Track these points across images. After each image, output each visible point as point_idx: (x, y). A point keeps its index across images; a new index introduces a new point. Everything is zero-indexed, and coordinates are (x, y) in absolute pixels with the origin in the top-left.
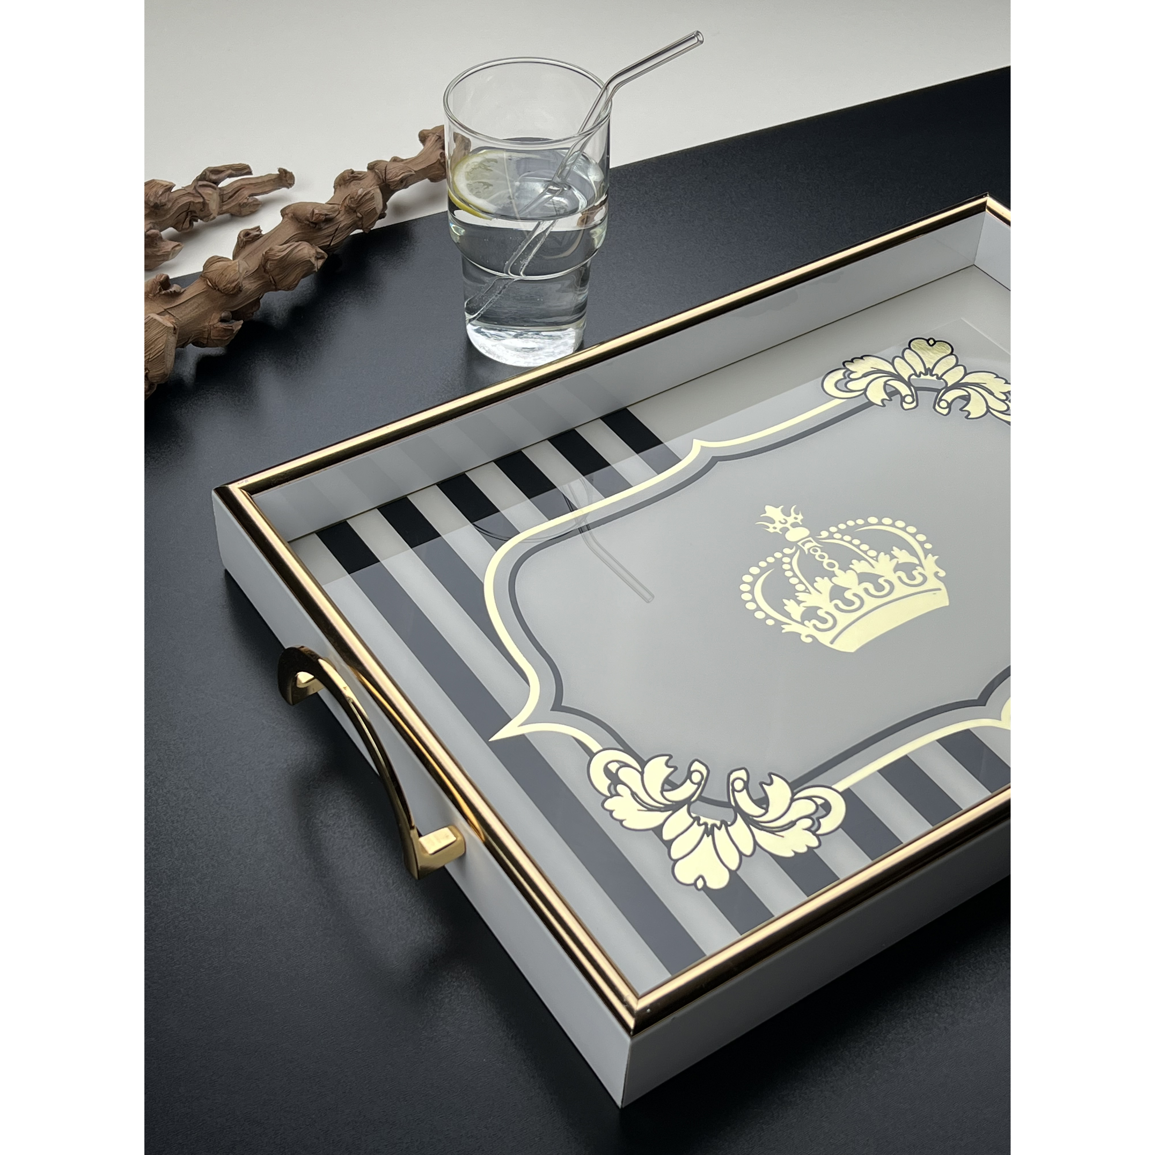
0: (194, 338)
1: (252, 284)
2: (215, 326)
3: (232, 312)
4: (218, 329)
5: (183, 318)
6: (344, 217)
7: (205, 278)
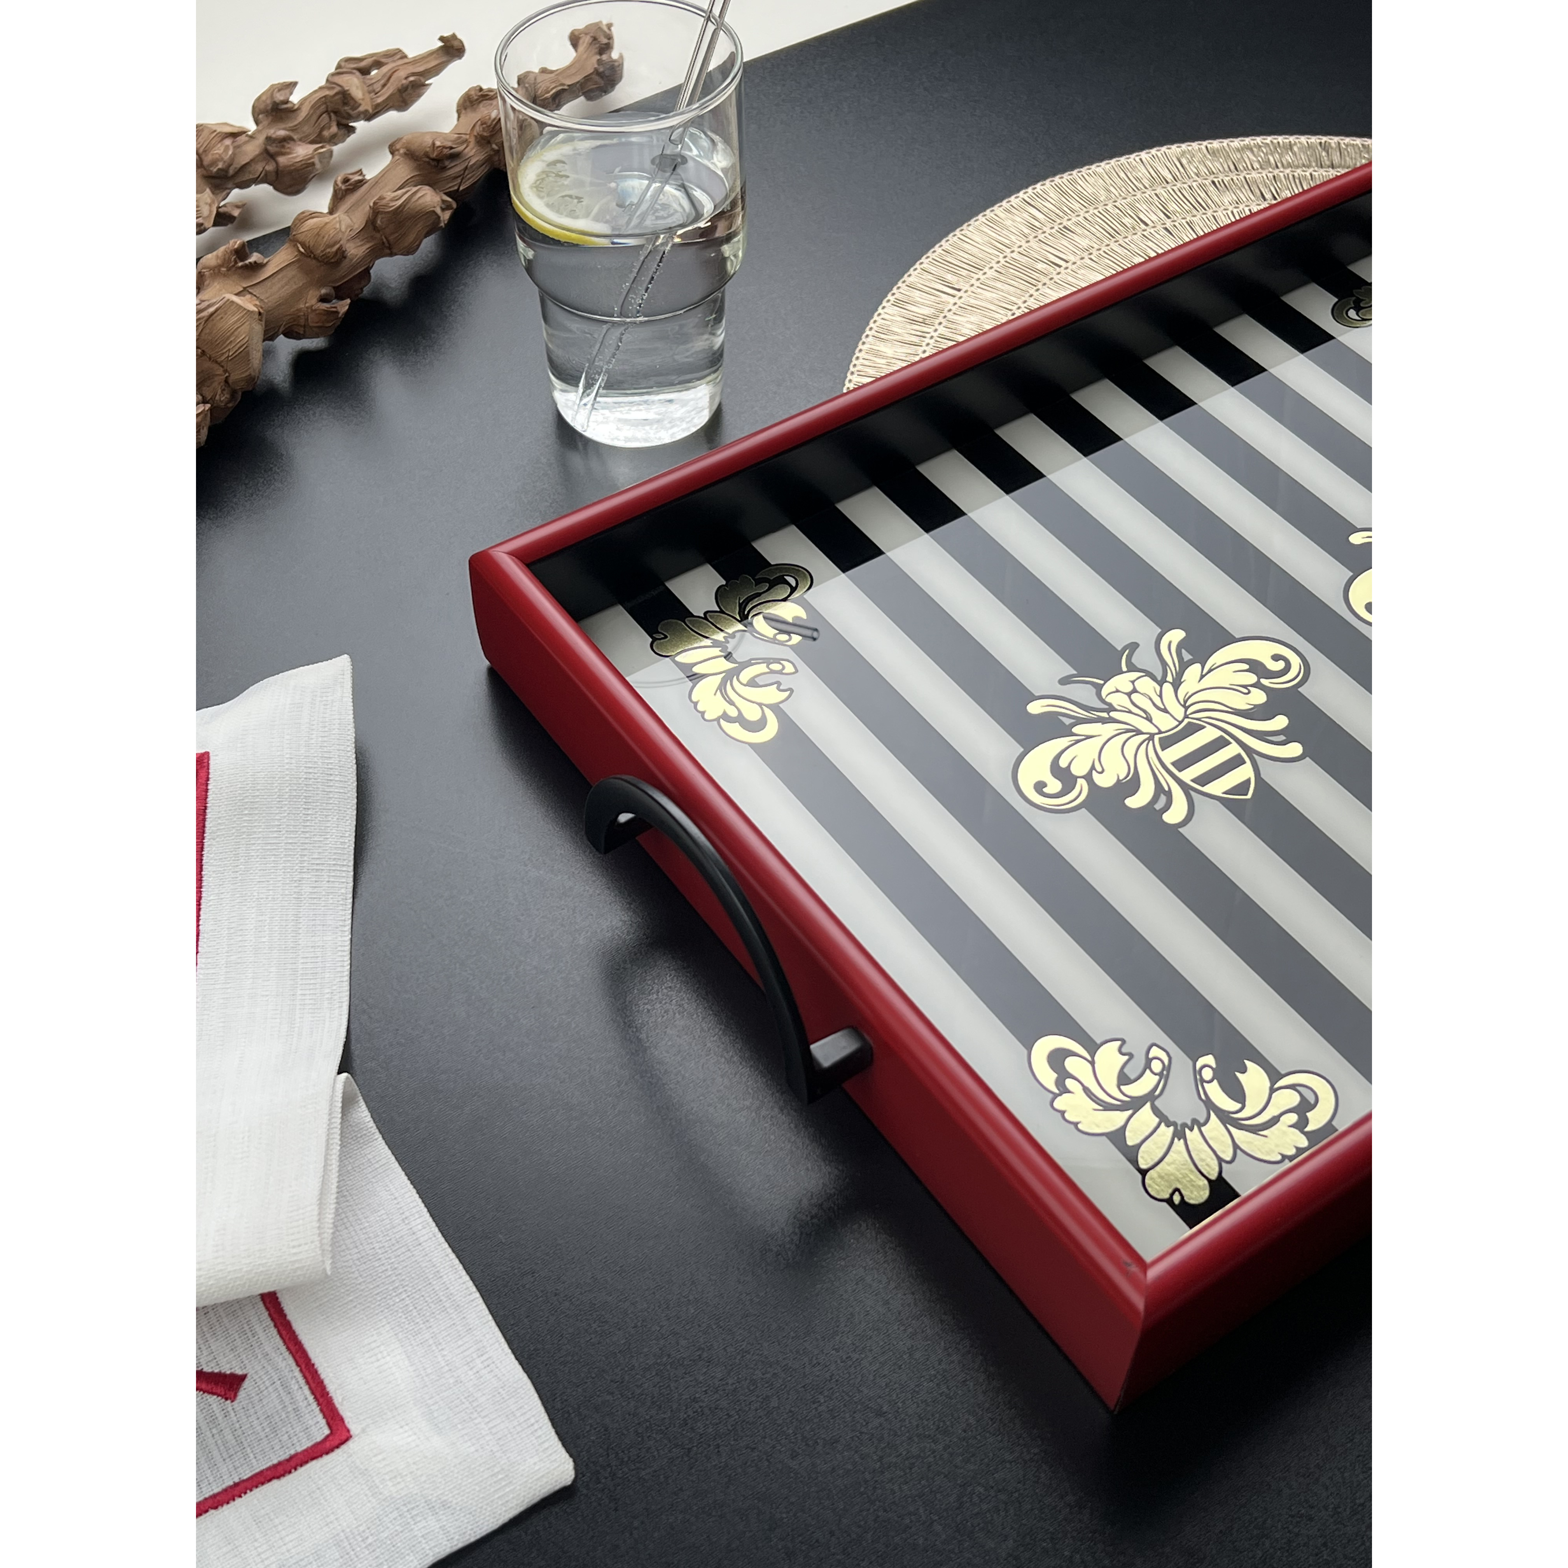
0: (287, 326)
1: (360, 248)
2: (313, 308)
3: (334, 288)
4: (317, 312)
5: (269, 299)
6: (474, 150)
7: (295, 242)
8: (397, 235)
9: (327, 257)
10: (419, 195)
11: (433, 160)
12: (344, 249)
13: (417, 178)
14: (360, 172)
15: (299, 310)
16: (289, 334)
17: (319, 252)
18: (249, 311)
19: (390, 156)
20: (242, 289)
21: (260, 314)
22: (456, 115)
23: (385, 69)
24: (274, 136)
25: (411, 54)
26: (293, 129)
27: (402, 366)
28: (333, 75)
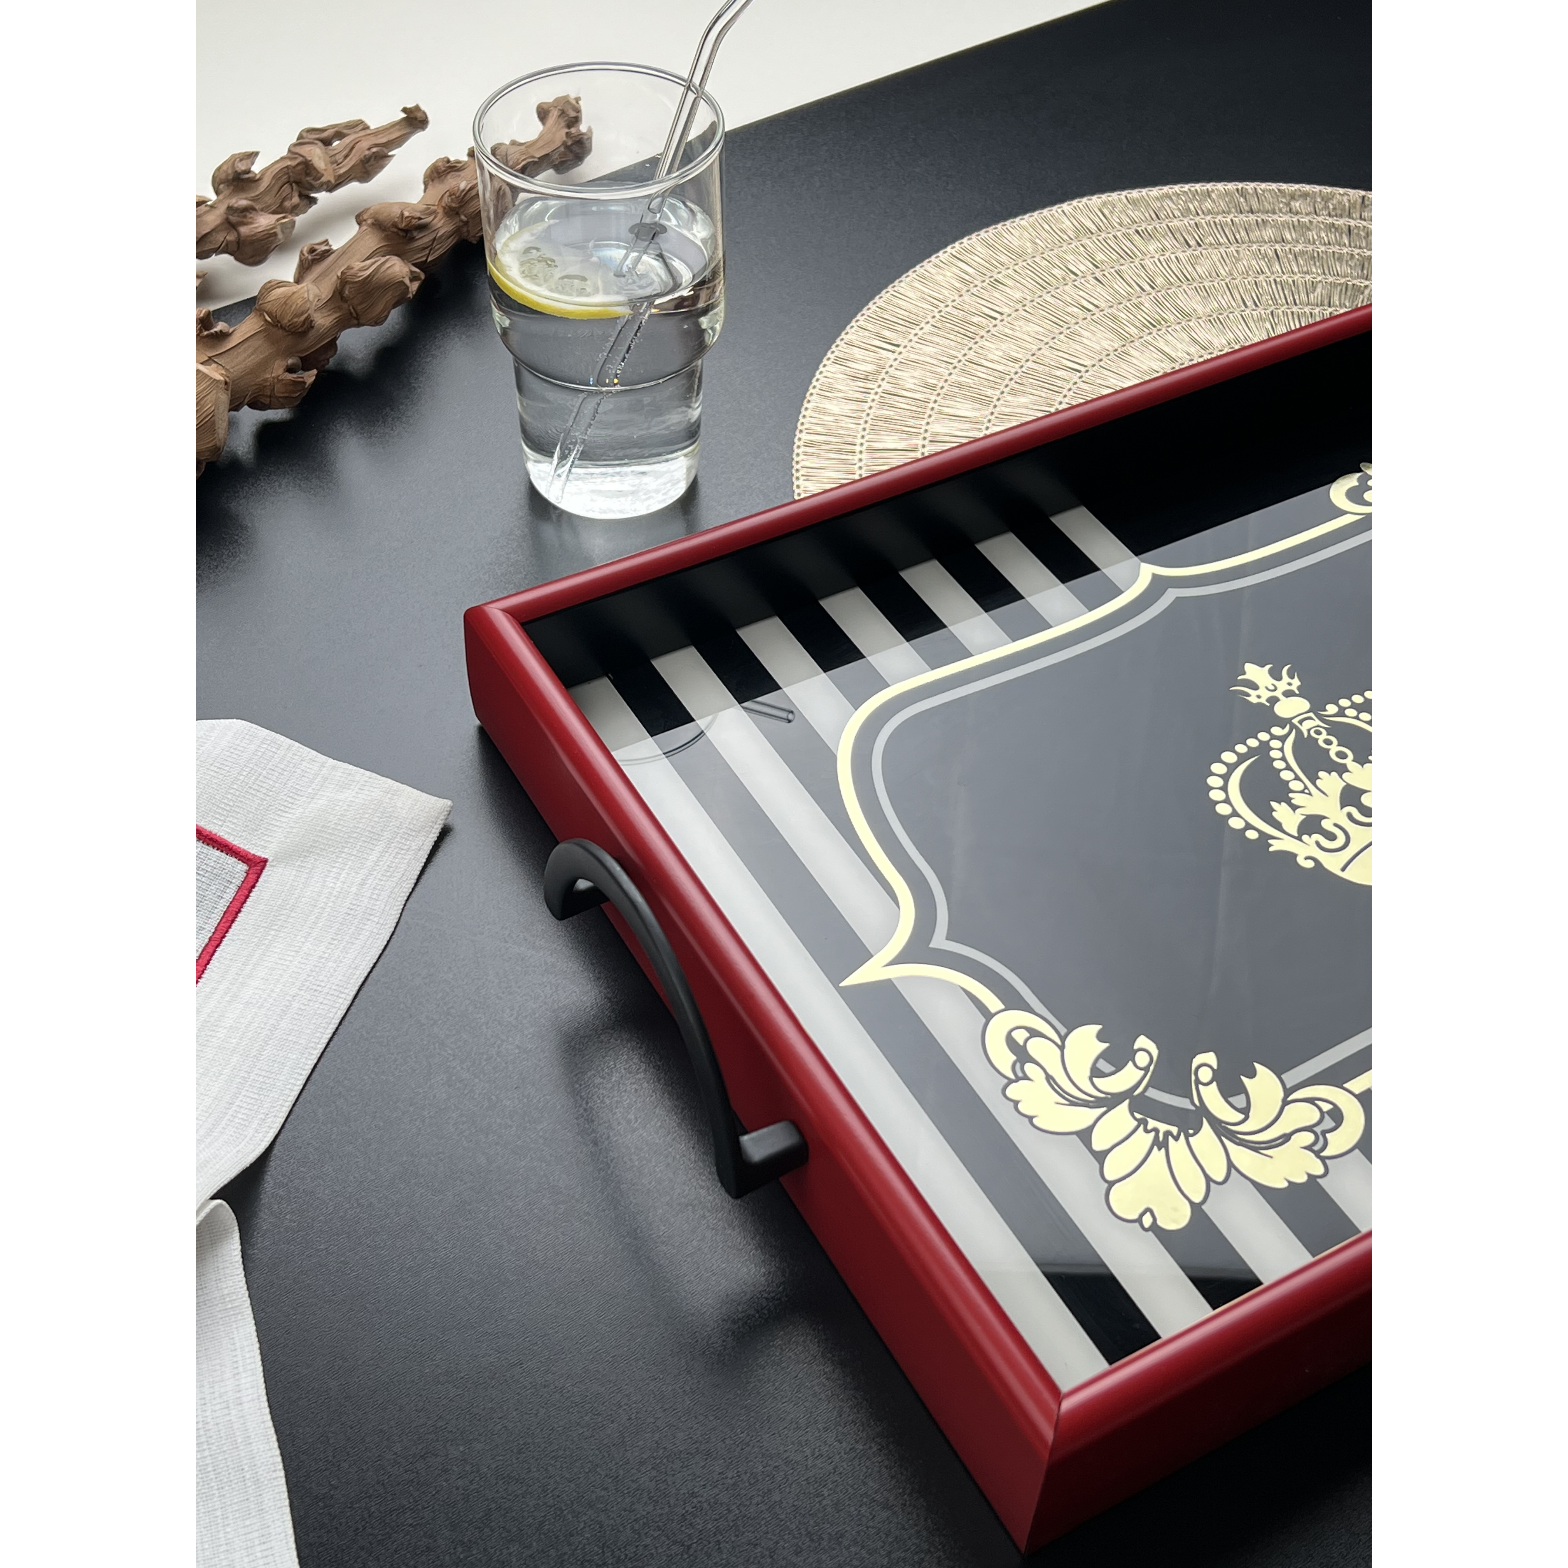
0: (252, 397)
1: (327, 318)
2: (280, 378)
3: (300, 358)
4: (284, 382)
5: (235, 369)
6: (442, 222)
7: (261, 312)
8: (364, 305)
9: (294, 327)
10: (388, 265)
11: (401, 230)
12: (312, 319)
13: (385, 248)
14: (326, 242)
15: (266, 380)
16: (253, 405)
17: (286, 321)
18: (215, 380)
19: (357, 227)
20: (207, 358)
21: (226, 383)
22: (423, 187)
23: (347, 140)
24: (236, 205)
25: (373, 125)
26: (254, 199)
27: (370, 437)
28: (295, 145)
